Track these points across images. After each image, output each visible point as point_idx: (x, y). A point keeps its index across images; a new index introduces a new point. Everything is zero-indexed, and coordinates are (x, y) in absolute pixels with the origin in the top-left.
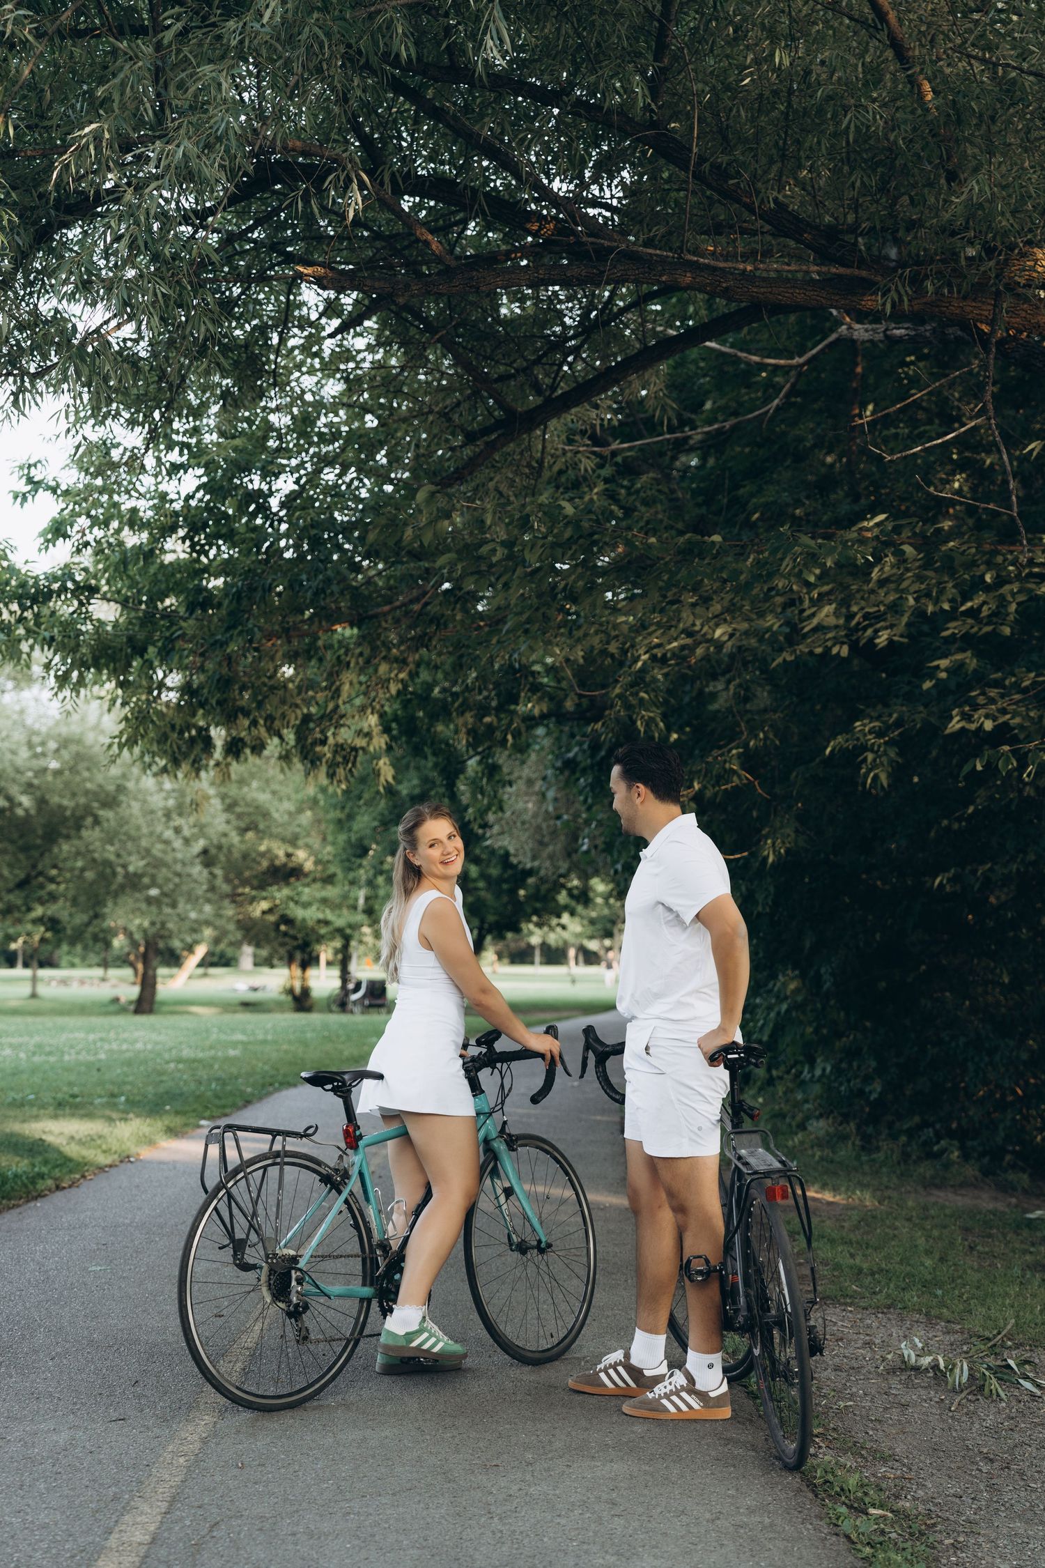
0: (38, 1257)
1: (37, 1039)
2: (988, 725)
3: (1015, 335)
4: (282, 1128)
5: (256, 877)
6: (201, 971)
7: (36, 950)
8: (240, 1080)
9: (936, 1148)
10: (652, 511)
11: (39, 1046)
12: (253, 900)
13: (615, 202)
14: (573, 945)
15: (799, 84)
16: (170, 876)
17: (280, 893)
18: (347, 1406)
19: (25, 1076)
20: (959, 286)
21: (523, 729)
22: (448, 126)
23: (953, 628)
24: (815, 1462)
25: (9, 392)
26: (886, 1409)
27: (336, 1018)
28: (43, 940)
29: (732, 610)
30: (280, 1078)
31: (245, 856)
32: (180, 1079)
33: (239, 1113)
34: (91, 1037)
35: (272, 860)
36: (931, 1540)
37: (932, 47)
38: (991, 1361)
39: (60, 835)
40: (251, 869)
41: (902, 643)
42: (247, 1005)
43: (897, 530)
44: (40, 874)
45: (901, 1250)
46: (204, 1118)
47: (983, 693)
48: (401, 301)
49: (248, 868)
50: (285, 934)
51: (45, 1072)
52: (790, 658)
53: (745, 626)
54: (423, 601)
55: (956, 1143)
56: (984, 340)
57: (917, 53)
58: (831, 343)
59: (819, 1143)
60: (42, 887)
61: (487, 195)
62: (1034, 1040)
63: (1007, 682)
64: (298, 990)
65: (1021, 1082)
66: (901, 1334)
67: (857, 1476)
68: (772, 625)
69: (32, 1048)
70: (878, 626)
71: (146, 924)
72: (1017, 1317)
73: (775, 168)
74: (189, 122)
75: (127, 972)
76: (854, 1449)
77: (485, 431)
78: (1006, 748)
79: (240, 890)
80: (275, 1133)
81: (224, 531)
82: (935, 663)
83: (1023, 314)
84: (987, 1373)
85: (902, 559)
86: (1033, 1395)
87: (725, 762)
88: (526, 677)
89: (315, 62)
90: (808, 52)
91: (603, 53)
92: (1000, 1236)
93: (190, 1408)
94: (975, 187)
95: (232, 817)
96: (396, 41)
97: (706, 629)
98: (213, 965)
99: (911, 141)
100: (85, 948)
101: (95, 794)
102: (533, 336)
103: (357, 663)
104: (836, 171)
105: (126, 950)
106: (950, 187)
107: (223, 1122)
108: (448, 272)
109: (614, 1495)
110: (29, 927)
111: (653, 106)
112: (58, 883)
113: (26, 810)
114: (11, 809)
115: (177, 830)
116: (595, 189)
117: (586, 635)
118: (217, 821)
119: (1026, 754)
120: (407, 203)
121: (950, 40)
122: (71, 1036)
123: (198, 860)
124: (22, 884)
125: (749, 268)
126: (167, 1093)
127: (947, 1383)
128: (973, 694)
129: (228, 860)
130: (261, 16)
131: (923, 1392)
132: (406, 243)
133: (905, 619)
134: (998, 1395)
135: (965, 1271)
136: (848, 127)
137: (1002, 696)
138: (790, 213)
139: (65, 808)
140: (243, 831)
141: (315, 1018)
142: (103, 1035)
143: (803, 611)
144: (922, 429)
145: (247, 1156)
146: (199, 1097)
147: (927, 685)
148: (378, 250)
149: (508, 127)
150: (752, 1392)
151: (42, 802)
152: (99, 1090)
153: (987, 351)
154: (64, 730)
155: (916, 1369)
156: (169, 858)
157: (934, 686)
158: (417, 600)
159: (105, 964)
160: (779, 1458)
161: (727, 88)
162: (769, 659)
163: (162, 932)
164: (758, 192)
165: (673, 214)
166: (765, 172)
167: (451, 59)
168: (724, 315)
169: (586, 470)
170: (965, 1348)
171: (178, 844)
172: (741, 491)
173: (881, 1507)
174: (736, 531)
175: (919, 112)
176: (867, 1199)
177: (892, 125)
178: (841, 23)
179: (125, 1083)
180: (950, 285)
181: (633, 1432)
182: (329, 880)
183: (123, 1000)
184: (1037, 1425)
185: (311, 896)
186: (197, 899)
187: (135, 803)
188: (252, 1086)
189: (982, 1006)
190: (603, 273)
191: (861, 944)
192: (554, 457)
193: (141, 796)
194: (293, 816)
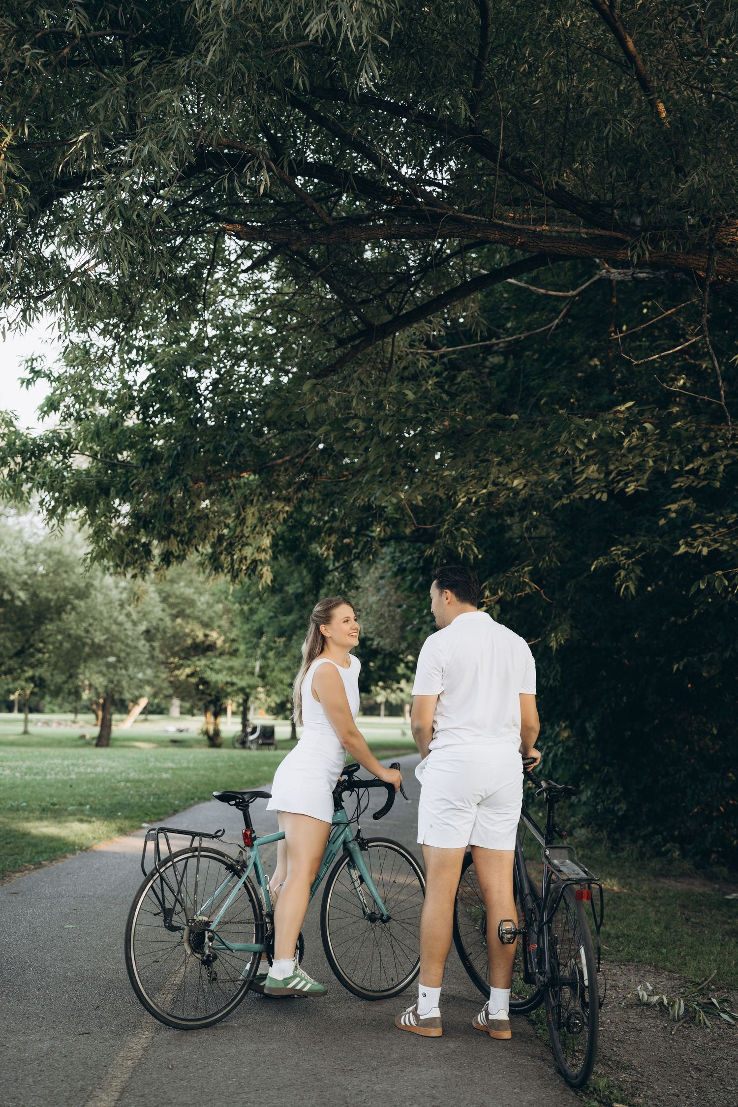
0: (28, 917)
1: (28, 763)
2: (705, 551)
3: (722, 280)
4: (200, 831)
5: (182, 650)
6: (143, 717)
7: (27, 700)
8: (170, 796)
9: (663, 849)
10: (469, 396)
11: (30, 768)
12: (181, 666)
13: (445, 183)
15: (573, 104)
16: (123, 648)
17: (201, 663)
18: (246, 1026)
19: (19, 790)
20: (684, 244)
22: (328, 129)
23: (680, 482)
25: (19, 310)
26: (626, 1033)
27: (238, 753)
28: (32, 693)
29: (525, 467)
30: (198, 794)
31: (175, 636)
32: (128, 794)
33: (170, 819)
34: (66, 763)
35: (194, 640)
37: (666, 80)
38: (700, 999)
39: (46, 618)
41: (644, 492)
42: (175, 742)
43: (641, 413)
44: (32, 646)
45: (638, 921)
46: (145, 822)
47: (701, 527)
48: (294, 248)
49: (178, 644)
50: (203, 692)
51: (33, 787)
52: (566, 502)
53: (535, 478)
54: (305, 456)
55: (677, 845)
56: (702, 282)
57: (655, 84)
58: (595, 282)
60: (32, 655)
61: (355, 176)
62: (733, 773)
63: (717, 520)
64: (211, 732)
65: (723, 803)
66: (637, 980)
67: (605, 1080)
68: (553, 479)
69: (24, 770)
70: (628, 480)
71: (106, 682)
72: (719, 968)
73: (556, 161)
74: (152, 129)
75: (91, 717)
76: (603, 1061)
77: (351, 338)
78: (720, 573)
79: (171, 660)
80: (194, 835)
81: (166, 407)
82: (668, 507)
83: (728, 265)
84: (697, 1008)
85: (644, 433)
86: (729, 1024)
87: (520, 576)
89: (239, 86)
90: (580, 82)
91: (438, 81)
92: (708, 912)
93: (135, 1026)
94: (695, 178)
95: (167, 607)
97: (507, 480)
98: (151, 712)
99: (651, 144)
100: (63, 699)
101: (71, 590)
102: (386, 273)
103: (258, 500)
104: (599, 164)
105: (91, 699)
106: (678, 177)
107: (157, 825)
108: (327, 229)
109: (434, 1092)
110: (23, 683)
111: (472, 118)
112: (44, 653)
113: (23, 602)
114: (12, 600)
115: (128, 615)
116: (431, 173)
117: (421, 484)
118: (156, 609)
120: (299, 181)
121: (679, 76)
122: (52, 762)
123: (142, 637)
124: (19, 654)
125: (538, 229)
126: (119, 803)
127: (669, 1015)
128: (695, 528)
129: (164, 638)
131: (652, 1021)
132: (298, 208)
133: (646, 476)
134: (705, 1024)
135: (682, 936)
136: (608, 134)
137: (714, 530)
138: (567, 192)
139: (50, 600)
140: (174, 617)
141: (223, 752)
142: (74, 762)
143: (576, 468)
144: (658, 343)
145: (174, 850)
146: (141, 807)
147: (662, 522)
148: (278, 213)
149: (371, 130)
150: (532, 1020)
151: (34, 596)
152: (71, 800)
153: (704, 291)
154: (48, 546)
155: (648, 1005)
156: (122, 636)
157: (667, 523)
158: (300, 456)
159: (75, 711)
161: (524, 106)
162: (551, 503)
163: (117, 689)
164: (544, 178)
165: (485, 192)
166: (550, 164)
167: (332, 84)
168: (521, 261)
169: (423, 366)
170: (682, 990)
171: (129, 625)
172: (532, 384)
173: (622, 1102)
174: (528, 412)
175: (657, 125)
176: (616, 885)
177: (638, 134)
178: (603, 63)
179: (90, 796)
180: (678, 244)
181: (447, 1047)
182: (234, 653)
183: (88, 737)
184: (732, 1045)
185: (220, 664)
186: (142, 664)
187: (99, 595)
188: (179, 799)
189: (697, 749)
190: (436, 230)
191: (613, 705)
192: (400, 358)
193: (104, 590)
194: (210, 605)
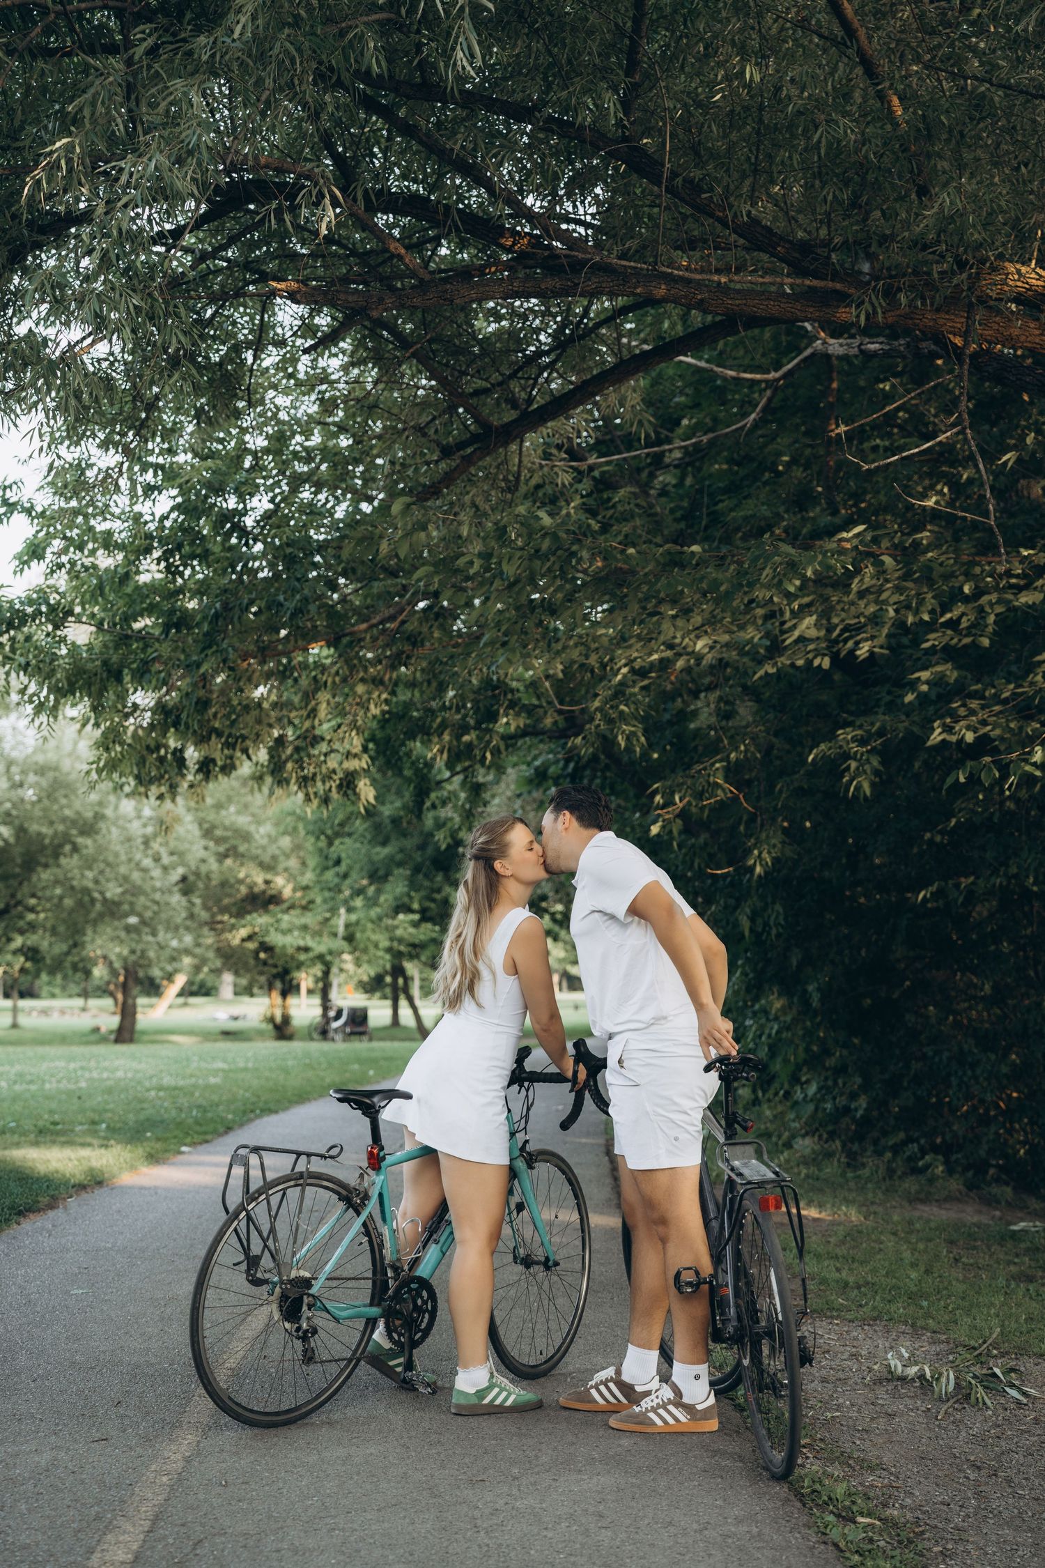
0: (20, 1280)
1: (18, 1068)
2: (970, 737)
3: (988, 349)
5: (235, 904)
6: (181, 1000)
7: (16, 980)
8: (221, 1108)
9: (921, 1163)
10: (631, 525)
11: (21, 1075)
12: (233, 927)
13: (588, 218)
14: (557, 971)
15: (770, 99)
16: (149, 904)
17: (260, 920)
18: (331, 1424)
19: (5, 1105)
20: (932, 298)
21: (502, 747)
22: (420, 142)
23: (933, 640)
24: (803, 1472)
26: (873, 1419)
27: (317, 1047)
28: (23, 970)
29: (712, 621)
30: (261, 1105)
31: (224, 884)
32: (161, 1106)
33: (221, 1140)
34: (72, 1066)
35: (251, 887)
36: (920, 1547)
37: (901, 63)
38: (977, 1370)
39: (38, 863)
40: (230, 895)
41: (883, 654)
42: (227, 1034)
43: (875, 540)
44: (19, 903)
45: (887, 1264)
46: (185, 1145)
47: (964, 705)
48: (376, 315)
49: (227, 895)
50: (265, 963)
51: (26, 1100)
52: (772, 670)
53: (726, 638)
54: (400, 619)
55: (940, 1157)
56: (958, 354)
57: (886, 69)
58: (806, 359)
59: (805, 1161)
60: (21, 917)
61: (461, 212)
62: (1016, 1054)
63: (987, 694)
64: (278, 1019)
65: (1004, 1096)
66: (887, 1345)
67: (845, 1485)
68: (753, 638)
69: (13, 1077)
70: (859, 638)
71: (125, 952)
72: (1002, 1326)
73: (748, 182)
74: (161, 137)
75: (108, 1002)
76: (842, 1459)
77: (461, 445)
78: (988, 759)
79: (219, 918)
81: (198, 551)
82: (917, 675)
84: (973, 1382)
85: (881, 571)
86: (1019, 1403)
87: (709, 775)
88: (505, 695)
89: (287, 77)
90: (778, 69)
91: (574, 71)
92: (985, 1248)
93: (173, 1427)
94: (945, 199)
95: (211, 844)
96: (367, 54)
97: (687, 640)
98: (193, 994)
99: (882, 155)
100: (65, 977)
101: (74, 823)
103: (334, 683)
104: (808, 187)
105: (106, 978)
106: (921, 202)
108: (422, 286)
109: (601, 1507)
110: (9, 957)
111: (626, 122)
112: (37, 913)
115: (157, 859)
116: (568, 206)
117: (565, 648)
118: (195, 848)
119: (1008, 765)
120: (381, 219)
122: (52, 1065)
123: (176, 889)
125: (723, 280)
126: (148, 1120)
127: (933, 1392)
128: (955, 705)
129: (207, 887)
130: (232, 32)
131: (909, 1401)
132: (380, 260)
133: (885, 631)
134: (984, 1403)
135: (950, 1282)
136: (819, 142)
137: (983, 707)
138: (763, 227)
139: (43, 837)
140: (222, 857)
141: (296, 1046)
142: (84, 1064)
143: (783, 623)
146: (180, 1123)
147: (909, 698)
149: (481, 144)
150: (739, 1405)
151: (21, 831)
152: (80, 1118)
153: (962, 367)
154: (40, 758)
155: (903, 1379)
156: (147, 887)
157: (916, 699)
158: (392, 618)
159: (85, 994)
160: (766, 1469)
161: (699, 104)
162: (750, 672)
163: (141, 962)
164: (731, 206)
166: (738, 187)
167: (422, 76)
168: (700, 329)
169: (563, 484)
170: (951, 1358)
171: (156, 873)
172: (720, 506)
173: (869, 1515)
174: (716, 544)
175: (890, 127)
176: (854, 1215)
177: (863, 139)
178: (811, 41)
179: (106, 1111)
180: (923, 299)
181: (619, 1446)
182: (307, 906)
183: (103, 1029)
184: (1023, 1432)
185: (290, 923)
186: (177, 928)
187: (114, 830)
188: (234, 1113)
189: (965, 1021)
190: (577, 285)
191: (847, 960)
192: (531, 471)
193: (121, 822)
194: (272, 840)
